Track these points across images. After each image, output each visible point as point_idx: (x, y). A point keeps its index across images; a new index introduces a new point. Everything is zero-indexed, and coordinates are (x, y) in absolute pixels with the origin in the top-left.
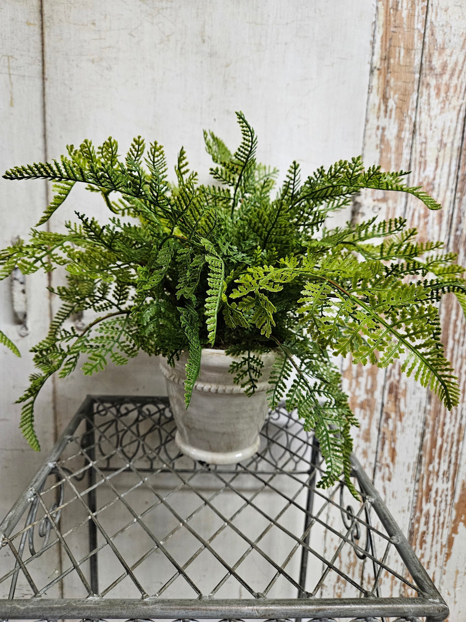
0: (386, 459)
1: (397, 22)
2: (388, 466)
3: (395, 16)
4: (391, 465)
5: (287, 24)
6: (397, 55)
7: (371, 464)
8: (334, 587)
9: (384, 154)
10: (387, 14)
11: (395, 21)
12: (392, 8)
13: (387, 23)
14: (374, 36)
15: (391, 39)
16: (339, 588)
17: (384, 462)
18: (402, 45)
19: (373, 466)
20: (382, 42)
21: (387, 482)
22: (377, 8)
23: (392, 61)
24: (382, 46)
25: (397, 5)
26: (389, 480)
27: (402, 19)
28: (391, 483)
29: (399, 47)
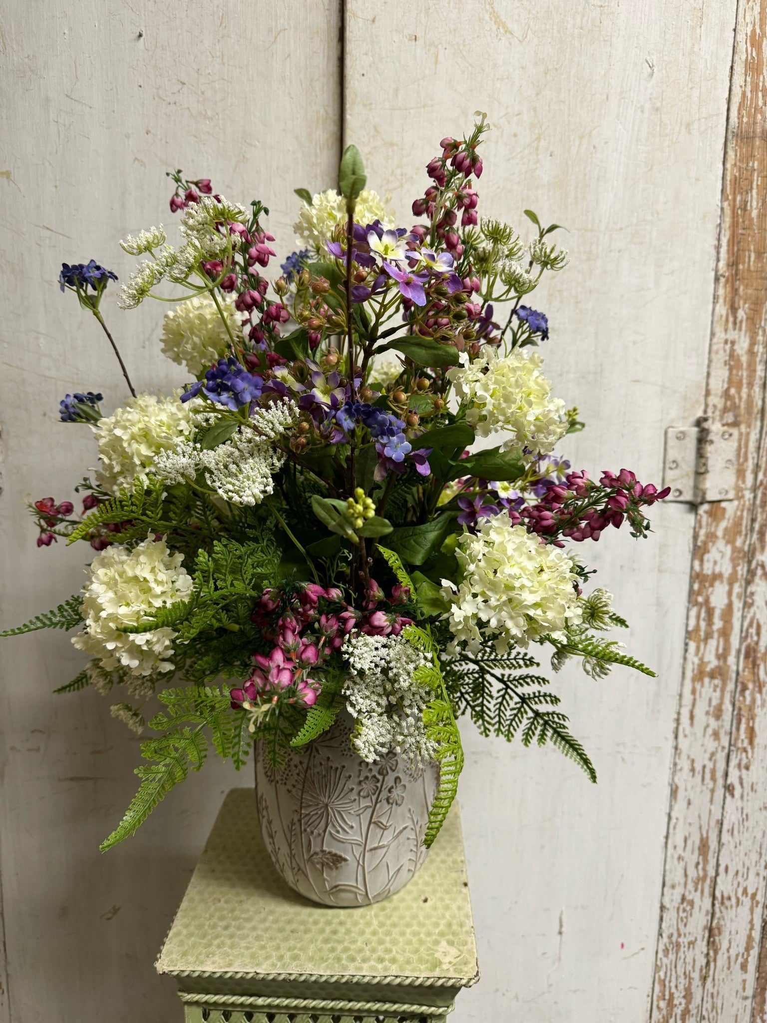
0: (743, 741)
1: (747, 222)
2: (745, 750)
3: (743, 216)
4: (749, 749)
5: (621, 229)
6: (747, 260)
7: (723, 748)
8: (678, 909)
9: (734, 372)
10: (734, 215)
11: (744, 222)
12: (740, 208)
13: (734, 225)
14: (719, 240)
15: (739, 243)
16: (684, 910)
17: (740, 745)
18: (752, 248)
19: (726, 751)
20: (728, 246)
21: (744, 771)
22: (722, 209)
23: (741, 267)
24: (728, 251)
25: (746, 205)
26: (747, 768)
27: (751, 220)
28: (750, 773)
29: (749, 250)
